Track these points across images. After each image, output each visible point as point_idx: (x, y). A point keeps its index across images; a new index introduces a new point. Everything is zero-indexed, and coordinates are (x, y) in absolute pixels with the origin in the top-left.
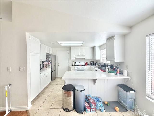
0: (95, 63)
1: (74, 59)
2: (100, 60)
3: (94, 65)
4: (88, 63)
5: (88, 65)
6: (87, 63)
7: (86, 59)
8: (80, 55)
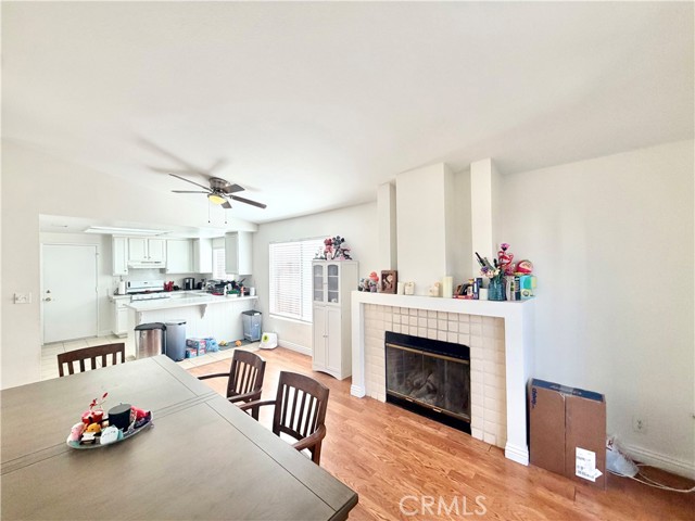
0: (196, 283)
1: (127, 273)
2: (211, 274)
3: (194, 289)
4: (175, 284)
5: (176, 288)
6: (171, 283)
7: (168, 272)
8: (146, 260)
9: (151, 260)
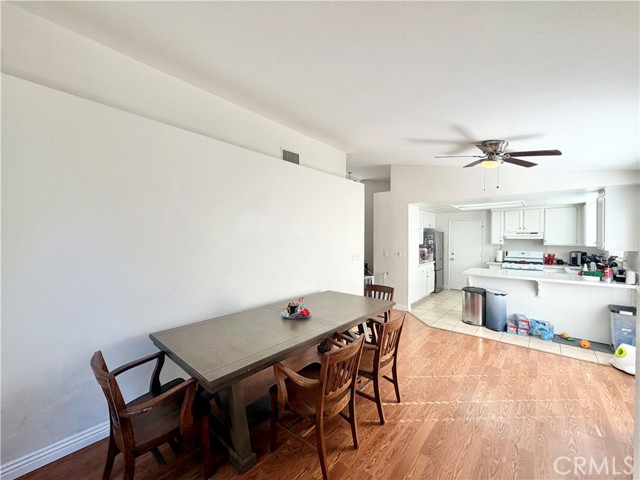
1: (503, 243)
4: (558, 257)
5: (560, 262)
6: (552, 256)
7: (546, 244)
8: (522, 231)
9: (525, 231)
